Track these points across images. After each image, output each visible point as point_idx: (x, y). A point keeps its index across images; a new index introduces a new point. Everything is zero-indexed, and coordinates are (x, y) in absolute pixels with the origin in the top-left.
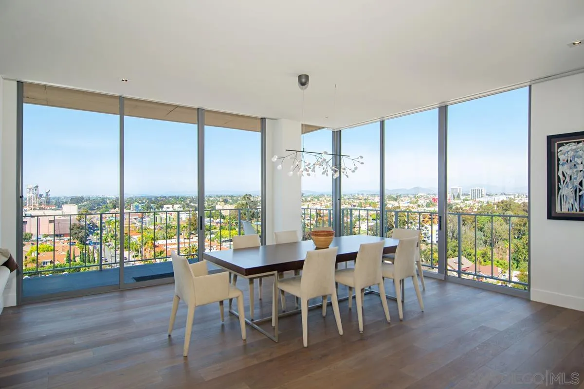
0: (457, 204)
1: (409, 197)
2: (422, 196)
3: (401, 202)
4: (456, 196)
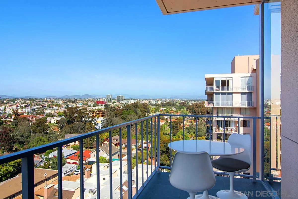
0: (110, 105)
1: (82, 100)
2: (90, 100)
3: (77, 104)
4: (109, 100)
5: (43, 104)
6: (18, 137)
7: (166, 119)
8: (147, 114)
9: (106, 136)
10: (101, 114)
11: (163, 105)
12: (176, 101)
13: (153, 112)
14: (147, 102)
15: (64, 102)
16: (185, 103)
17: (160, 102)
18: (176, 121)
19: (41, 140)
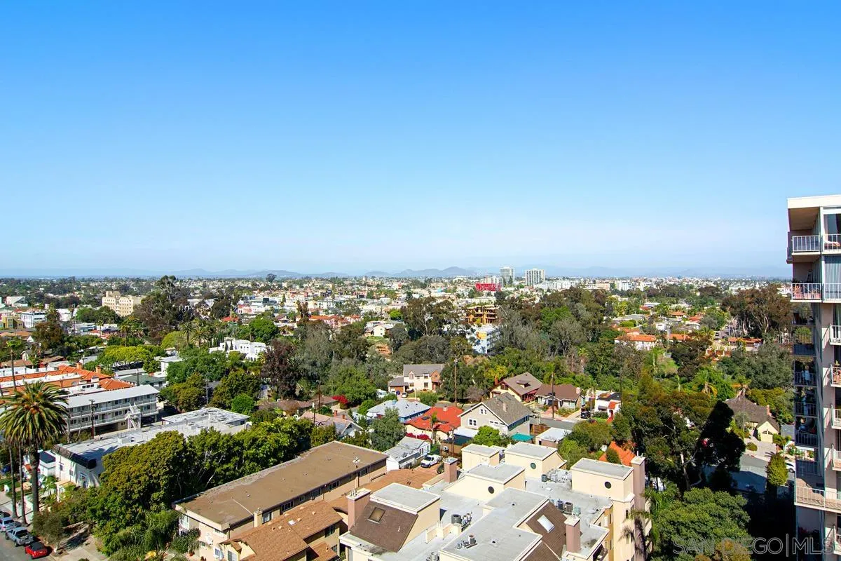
0: (510, 293)
1: (442, 282)
2: (461, 281)
3: (432, 290)
4: (507, 281)
5: (359, 290)
6: (306, 366)
7: (662, 332)
8: (605, 318)
9: (498, 374)
10: (488, 316)
11: (651, 294)
12: (690, 283)
13: (623, 313)
14: (607, 287)
15: (403, 287)
16: (717, 289)
17: (642, 287)
18: (690, 340)
19: (351, 375)
